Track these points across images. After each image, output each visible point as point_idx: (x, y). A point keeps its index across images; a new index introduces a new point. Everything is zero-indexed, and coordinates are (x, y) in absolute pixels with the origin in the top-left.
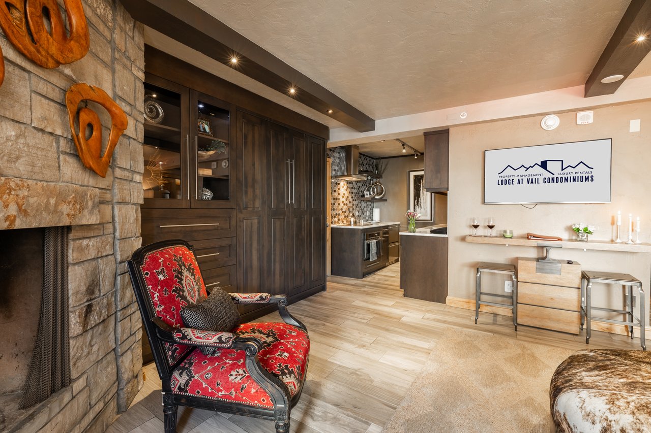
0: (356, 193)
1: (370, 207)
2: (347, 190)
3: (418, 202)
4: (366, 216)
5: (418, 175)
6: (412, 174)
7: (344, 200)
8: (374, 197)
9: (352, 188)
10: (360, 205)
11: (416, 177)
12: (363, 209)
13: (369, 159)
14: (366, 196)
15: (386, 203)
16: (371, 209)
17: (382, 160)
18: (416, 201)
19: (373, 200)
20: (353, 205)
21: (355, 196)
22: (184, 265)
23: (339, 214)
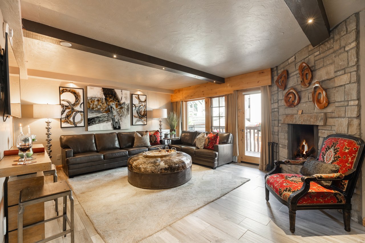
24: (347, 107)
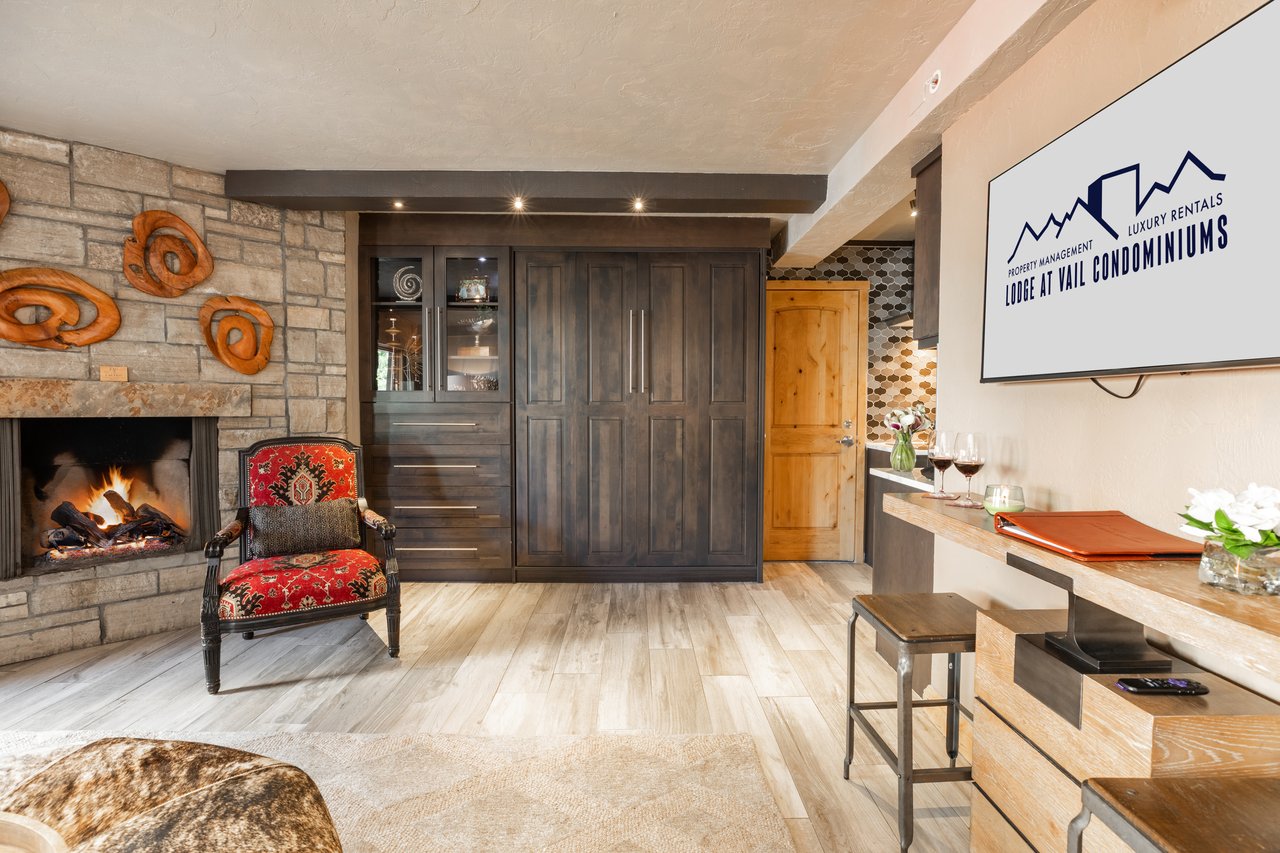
22: (307, 465)
24: (320, 377)
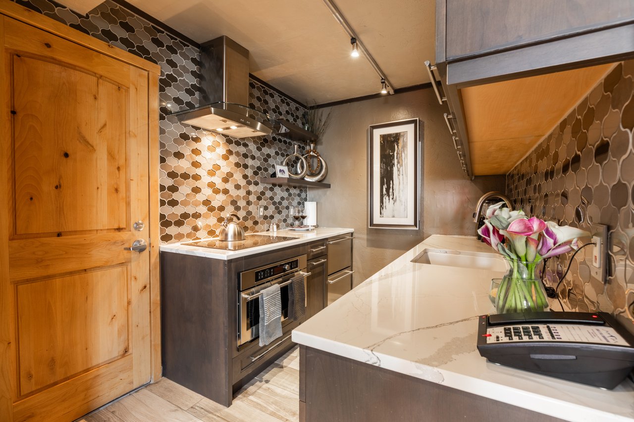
0: (259, 168)
1: (297, 199)
2: (226, 158)
3: (388, 190)
4: (287, 216)
5: (390, 135)
6: (378, 133)
7: (217, 180)
8: (303, 179)
9: (245, 156)
10: (269, 194)
11: (384, 138)
12: (280, 203)
13: (293, 105)
14: (279, 175)
15: (328, 192)
16: (299, 203)
17: (321, 110)
18: (385, 187)
19: (301, 186)
20: (249, 193)
21: (256, 173)
23: (197, 216)
